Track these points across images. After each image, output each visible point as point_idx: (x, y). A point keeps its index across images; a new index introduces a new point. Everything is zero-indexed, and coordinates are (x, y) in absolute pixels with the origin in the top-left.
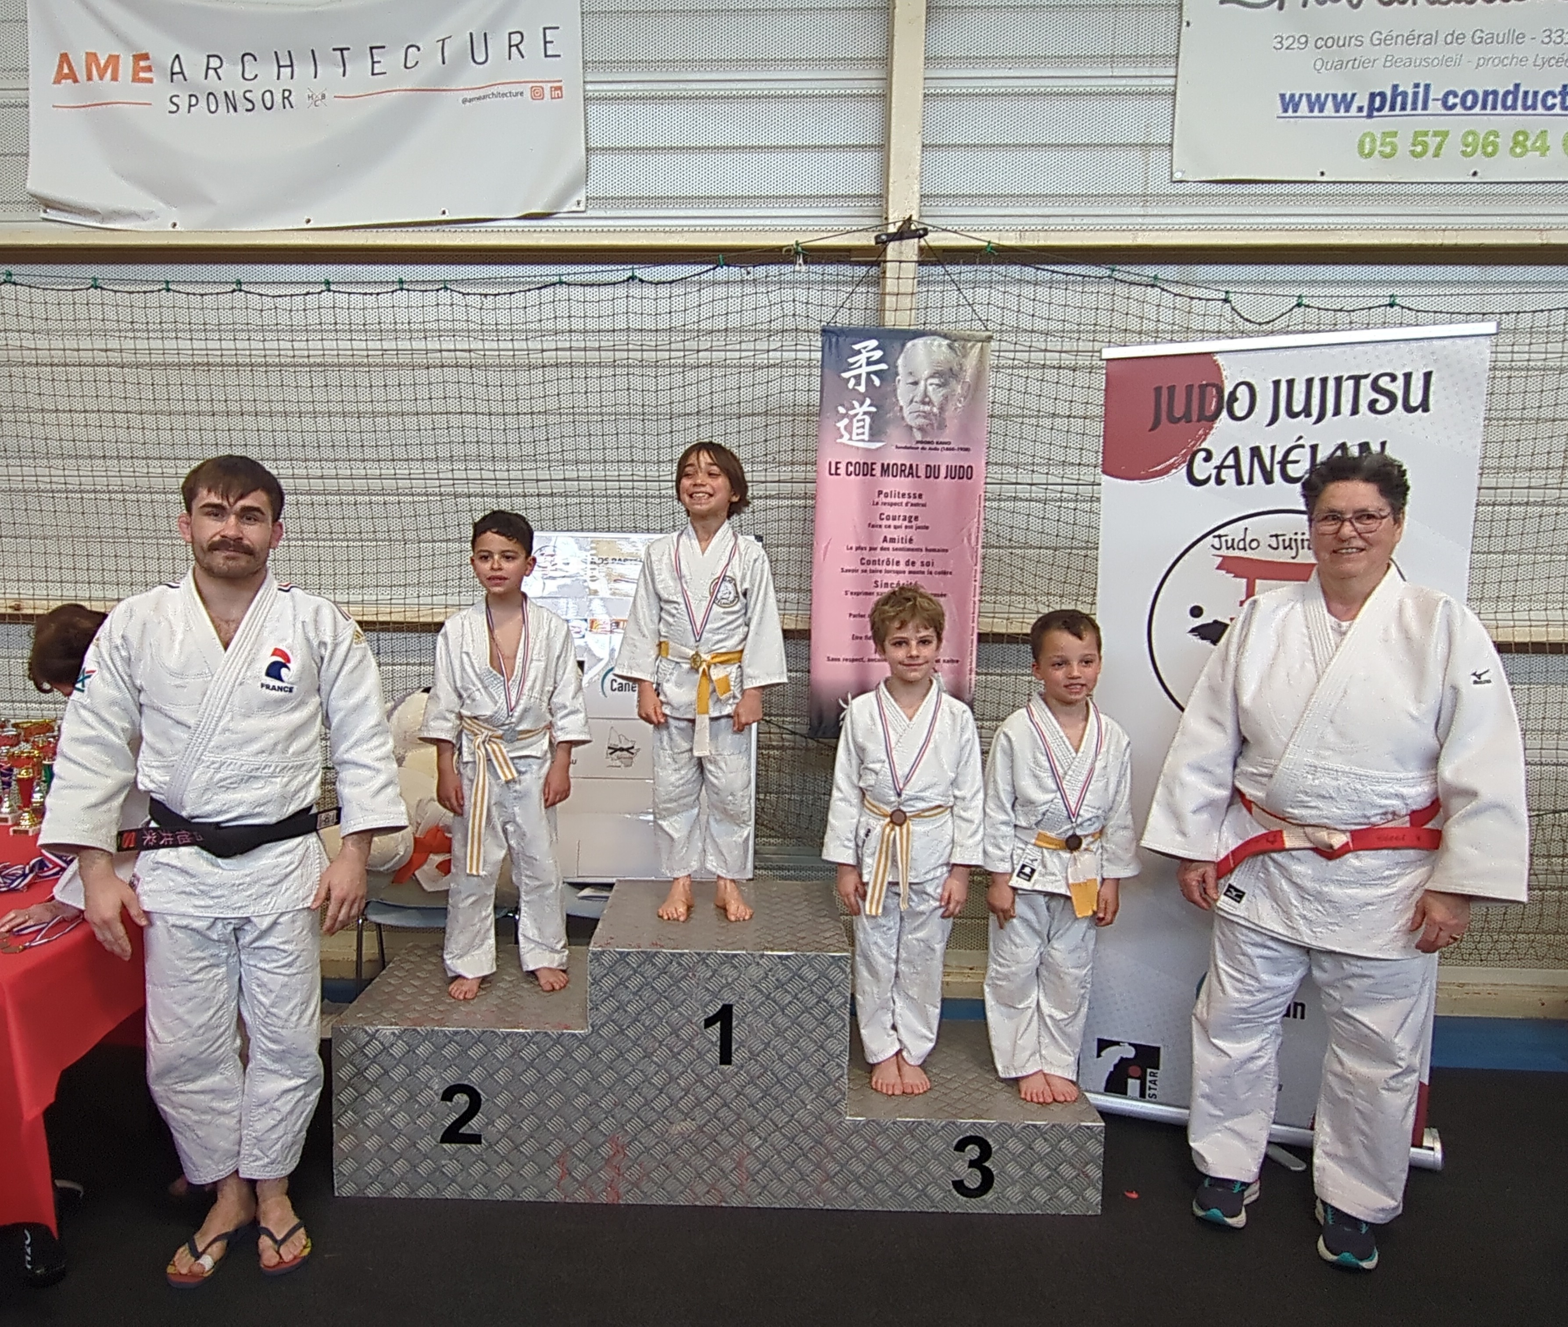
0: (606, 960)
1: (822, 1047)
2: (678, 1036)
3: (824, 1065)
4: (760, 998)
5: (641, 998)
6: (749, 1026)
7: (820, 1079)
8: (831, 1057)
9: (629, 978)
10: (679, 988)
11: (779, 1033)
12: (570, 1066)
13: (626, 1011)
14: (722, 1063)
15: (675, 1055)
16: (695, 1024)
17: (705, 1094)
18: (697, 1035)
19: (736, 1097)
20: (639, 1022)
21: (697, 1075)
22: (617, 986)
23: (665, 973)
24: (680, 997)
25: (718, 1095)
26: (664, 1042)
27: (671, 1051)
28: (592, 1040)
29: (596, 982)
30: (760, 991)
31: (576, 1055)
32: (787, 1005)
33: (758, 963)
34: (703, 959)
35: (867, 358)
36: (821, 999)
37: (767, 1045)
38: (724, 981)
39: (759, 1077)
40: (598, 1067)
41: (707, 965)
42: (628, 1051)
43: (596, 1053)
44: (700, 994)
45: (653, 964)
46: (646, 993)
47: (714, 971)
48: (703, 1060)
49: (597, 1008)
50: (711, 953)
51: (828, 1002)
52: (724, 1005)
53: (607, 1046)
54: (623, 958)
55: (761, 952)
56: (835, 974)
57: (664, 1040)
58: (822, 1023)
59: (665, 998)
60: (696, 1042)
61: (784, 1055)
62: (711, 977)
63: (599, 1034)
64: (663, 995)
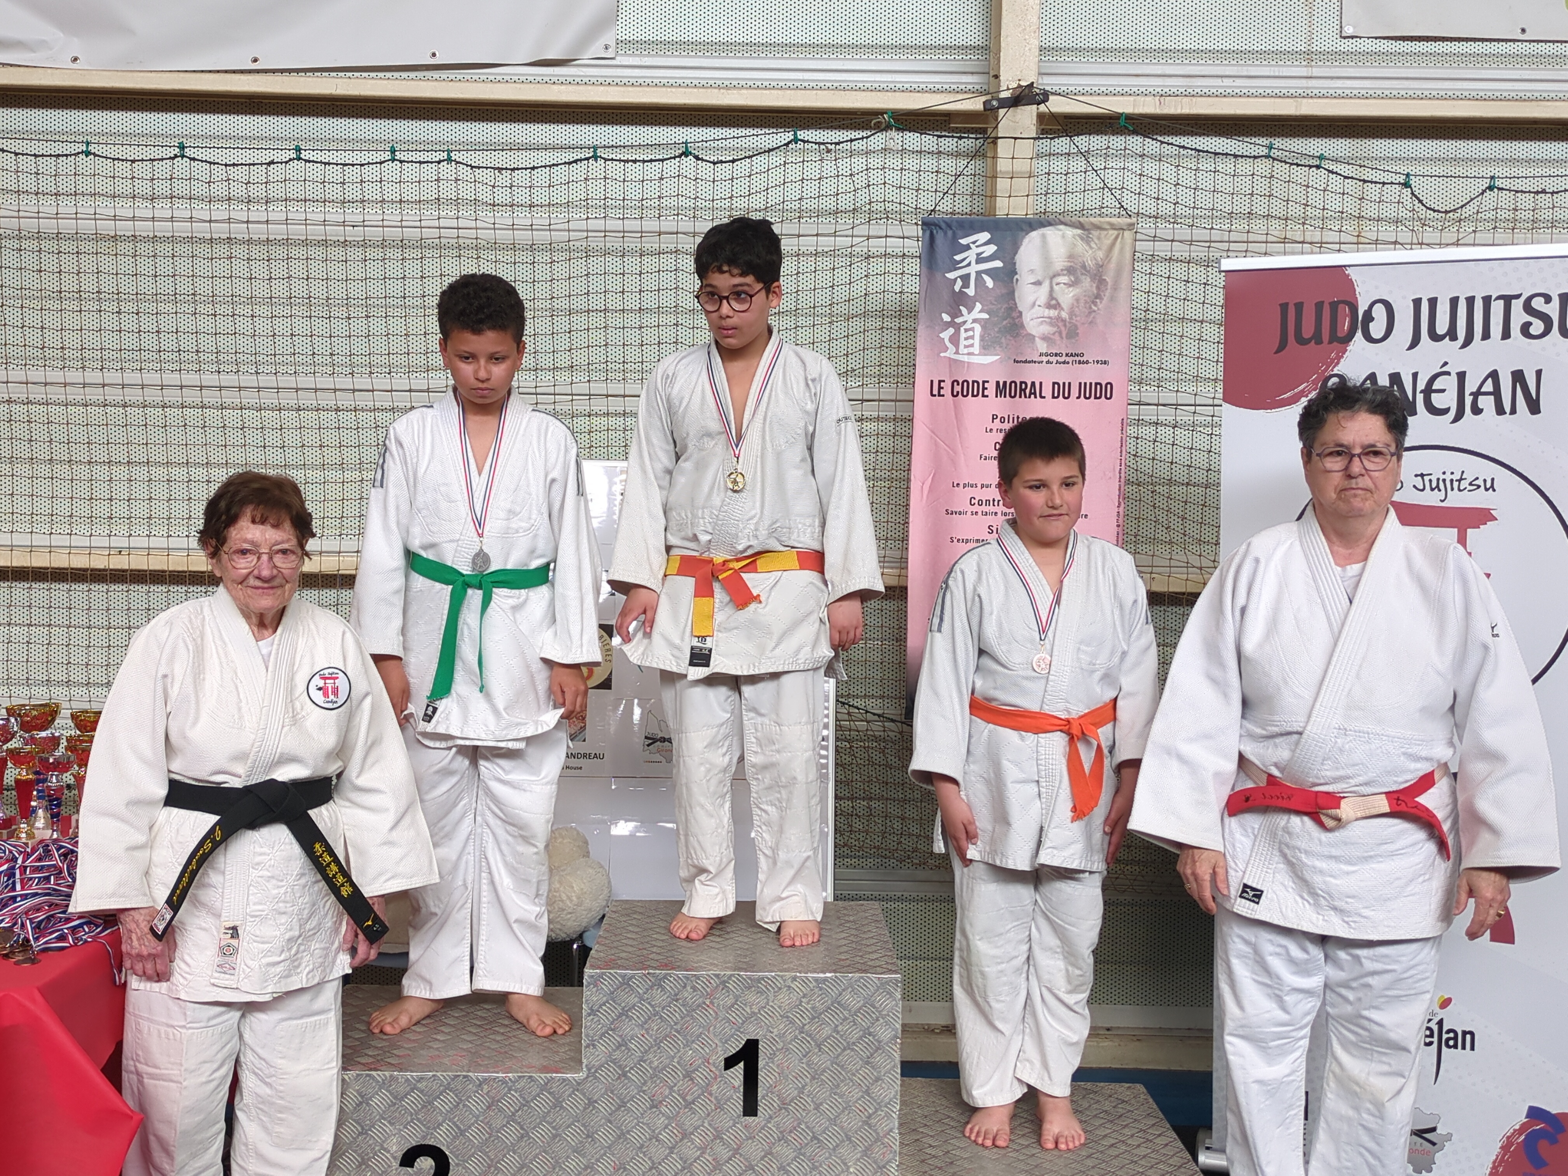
0: (607, 984)
1: (867, 1093)
2: (692, 1080)
3: (870, 1116)
4: (792, 1032)
5: (648, 1033)
6: (779, 1067)
8: (879, 1105)
9: (633, 1007)
10: (695, 1020)
11: (816, 1076)
12: (561, 1119)
13: (631, 1048)
14: (746, 1114)
15: (689, 1105)
16: (714, 1064)
17: (725, 1154)
18: (716, 1078)
19: (762, 1159)
20: (644, 1062)
21: (715, 1129)
22: (619, 1017)
23: (677, 1000)
24: (696, 1030)
25: (741, 1155)
26: (676, 1088)
27: (684, 1100)
28: (588, 1086)
29: (593, 1012)
30: (792, 1022)
31: (568, 1104)
32: (825, 1040)
33: (789, 987)
34: (724, 983)
35: (978, 254)
36: (866, 1032)
37: (801, 1091)
38: (748, 1010)
39: (791, 1131)
40: (594, 1120)
41: (728, 990)
42: (632, 1099)
43: (592, 1103)
44: (719, 1027)
45: (664, 989)
46: (654, 1025)
47: (737, 998)
48: (723, 1109)
49: (594, 1045)
50: (733, 975)
51: (874, 1036)
52: (748, 1041)
53: (605, 1093)
54: (626, 981)
55: (792, 974)
56: (883, 1001)
57: (675, 1085)
58: (868, 1063)
59: (677, 1031)
60: (714, 1088)
61: (821, 1103)
62: (733, 1005)
63: (596, 1078)
64: (675, 1029)
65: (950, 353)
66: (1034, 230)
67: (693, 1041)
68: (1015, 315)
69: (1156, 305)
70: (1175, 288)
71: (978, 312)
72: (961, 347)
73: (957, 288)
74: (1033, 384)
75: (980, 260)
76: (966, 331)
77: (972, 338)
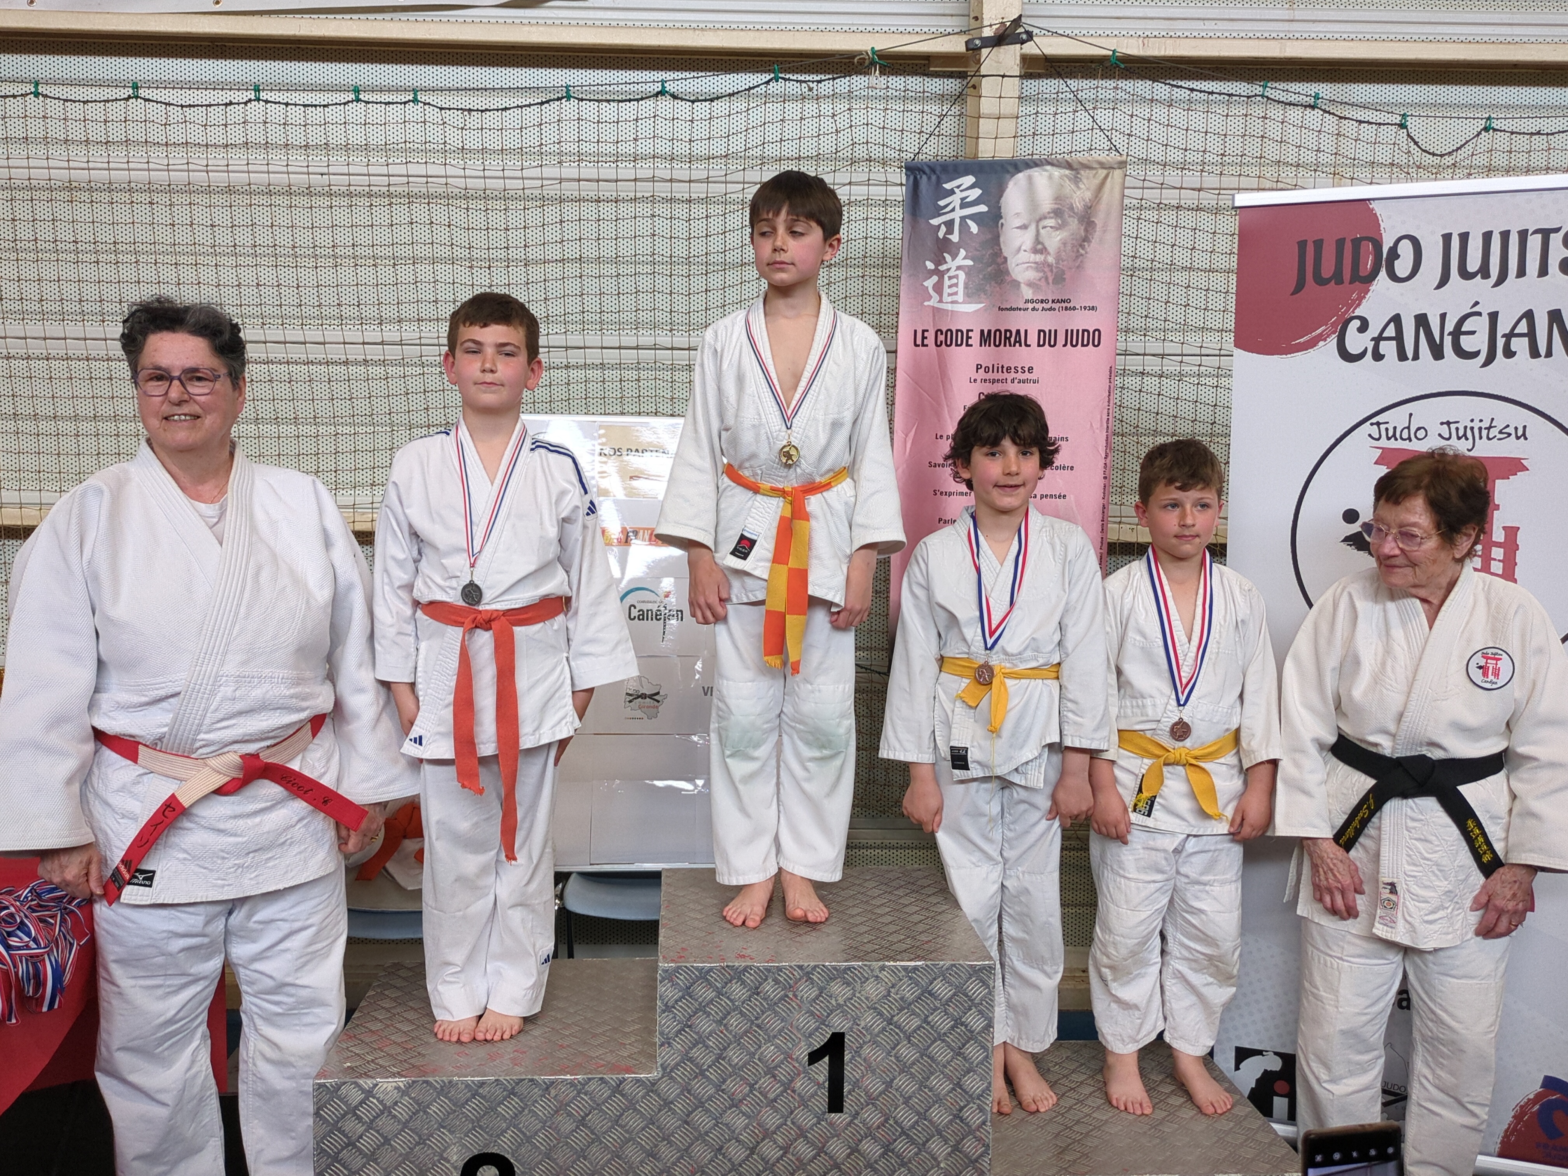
0: (682, 980)
1: (959, 1085)
2: (774, 1076)
3: (961, 1109)
4: (878, 1025)
5: (727, 1029)
6: (865, 1060)
7: (957, 1126)
8: (971, 1098)
9: (711, 1001)
10: (776, 1013)
11: (904, 1068)
12: (633, 1122)
13: (707, 1047)
14: (831, 1111)
15: (770, 1103)
16: (797, 1060)
17: (808, 1152)
18: (799, 1075)
19: (848, 1156)
20: (723, 1059)
21: (799, 1128)
22: (695, 1013)
23: (758, 994)
24: (777, 1025)
25: (826, 1154)
26: (757, 1086)
27: (766, 1097)
28: (663, 1086)
29: (668, 1008)
30: (880, 1014)
31: (642, 1107)
32: (915, 1031)
33: (877, 977)
34: (807, 974)
35: (962, 199)
36: (958, 1022)
37: (889, 1084)
38: (834, 1003)
39: (879, 1127)
40: (670, 1122)
41: (812, 982)
42: (710, 1098)
43: (667, 1104)
44: (803, 1020)
45: (743, 983)
46: (733, 1021)
47: (821, 990)
48: (807, 1107)
49: (669, 1043)
50: (817, 966)
51: (966, 1026)
52: (833, 1034)
53: (682, 1093)
54: (704, 975)
55: (881, 963)
56: (975, 989)
57: (756, 1083)
58: (959, 1054)
59: (758, 1026)
60: (798, 1084)
61: (910, 1098)
62: (817, 998)
63: (671, 1078)
64: (755, 1024)
65: (933, 302)
67: (775, 1037)
68: (1000, 260)
69: (1145, 250)
70: (1165, 234)
71: (962, 259)
72: (945, 295)
73: (941, 234)
74: (1018, 332)
75: (964, 205)
76: (950, 278)
77: (956, 285)
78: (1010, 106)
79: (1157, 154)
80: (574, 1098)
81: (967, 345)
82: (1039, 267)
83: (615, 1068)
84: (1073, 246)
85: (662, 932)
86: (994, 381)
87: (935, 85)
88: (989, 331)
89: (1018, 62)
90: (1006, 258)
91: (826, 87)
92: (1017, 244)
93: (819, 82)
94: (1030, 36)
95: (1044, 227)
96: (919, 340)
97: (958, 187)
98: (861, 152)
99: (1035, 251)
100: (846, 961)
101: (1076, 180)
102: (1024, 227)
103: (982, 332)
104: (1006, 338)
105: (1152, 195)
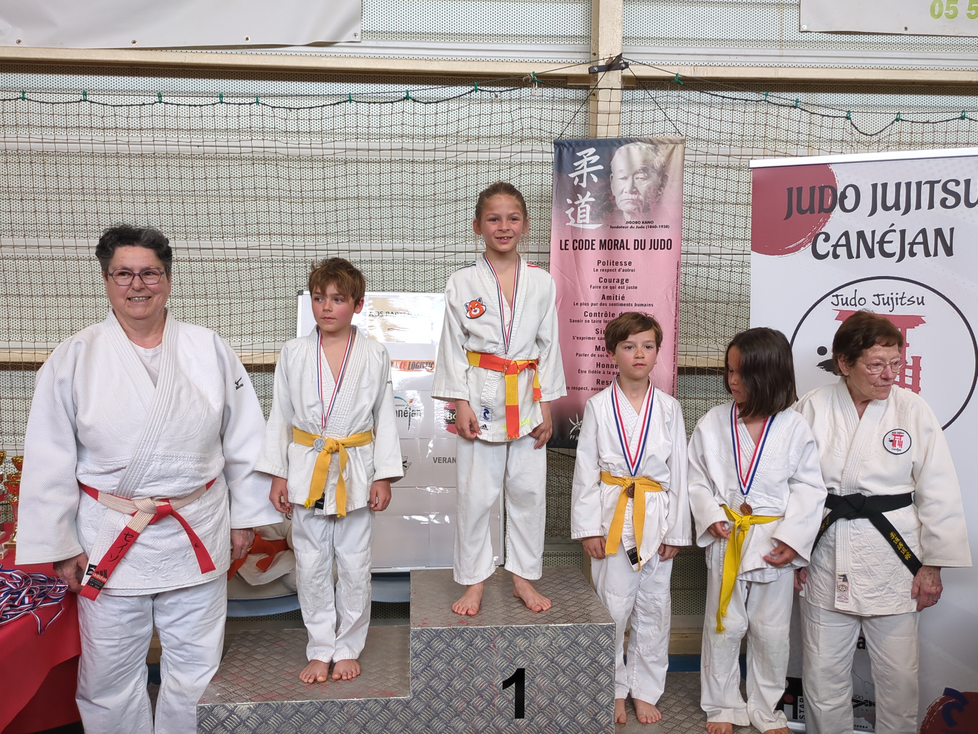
0: (425, 638)
1: (594, 699)
2: (482, 696)
3: (596, 714)
4: (545, 663)
5: (453, 668)
6: (537, 685)
7: (594, 725)
8: (602, 707)
9: (443, 651)
10: (483, 657)
11: (561, 690)
12: (396, 726)
14: (517, 717)
15: (480, 713)
16: (496, 686)
18: (497, 695)
20: (451, 686)
21: (497, 728)
22: (433, 658)
23: (472, 645)
24: (484, 664)
26: (471, 703)
27: (477, 710)
28: (413, 704)
29: (417, 655)
30: (546, 657)
31: (400, 717)
32: (567, 667)
33: (544, 633)
34: (502, 633)
35: (588, 162)
36: (594, 661)
37: (552, 700)
38: (518, 650)
39: (546, 727)
40: (418, 726)
41: (505, 637)
42: (443, 711)
43: (416, 715)
44: (499, 661)
45: (463, 638)
46: (457, 663)
47: (510, 642)
48: (502, 715)
49: (417, 677)
50: (508, 628)
51: (598, 663)
52: (518, 669)
53: (425, 708)
54: (438, 634)
55: (546, 625)
56: (604, 640)
57: (471, 701)
58: (594, 680)
59: (472, 665)
60: (496, 701)
61: (565, 708)
62: (508, 647)
63: (419, 699)
64: (470, 664)
65: (572, 223)
66: (622, 145)
67: (482, 672)
69: (698, 192)
70: (710, 182)
71: (588, 198)
72: (578, 219)
73: (576, 183)
74: (622, 241)
75: (589, 165)
76: (581, 209)
77: (585, 213)
78: (616, 106)
79: (703, 134)
80: (359, 713)
81: (592, 249)
82: (634, 202)
83: (384, 693)
84: (655, 190)
85: (412, 608)
86: (608, 271)
87: (571, 94)
88: (605, 241)
89: (620, 80)
90: (614, 197)
91: (506, 95)
92: (621, 188)
93: (501, 92)
94: (627, 65)
95: (637, 178)
96: (563, 246)
97: (586, 155)
98: (527, 133)
99: (632, 193)
100: (525, 624)
101: (656, 150)
102: (625, 178)
103: (601, 241)
104: (615, 244)
105: (701, 159)
